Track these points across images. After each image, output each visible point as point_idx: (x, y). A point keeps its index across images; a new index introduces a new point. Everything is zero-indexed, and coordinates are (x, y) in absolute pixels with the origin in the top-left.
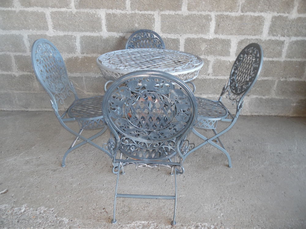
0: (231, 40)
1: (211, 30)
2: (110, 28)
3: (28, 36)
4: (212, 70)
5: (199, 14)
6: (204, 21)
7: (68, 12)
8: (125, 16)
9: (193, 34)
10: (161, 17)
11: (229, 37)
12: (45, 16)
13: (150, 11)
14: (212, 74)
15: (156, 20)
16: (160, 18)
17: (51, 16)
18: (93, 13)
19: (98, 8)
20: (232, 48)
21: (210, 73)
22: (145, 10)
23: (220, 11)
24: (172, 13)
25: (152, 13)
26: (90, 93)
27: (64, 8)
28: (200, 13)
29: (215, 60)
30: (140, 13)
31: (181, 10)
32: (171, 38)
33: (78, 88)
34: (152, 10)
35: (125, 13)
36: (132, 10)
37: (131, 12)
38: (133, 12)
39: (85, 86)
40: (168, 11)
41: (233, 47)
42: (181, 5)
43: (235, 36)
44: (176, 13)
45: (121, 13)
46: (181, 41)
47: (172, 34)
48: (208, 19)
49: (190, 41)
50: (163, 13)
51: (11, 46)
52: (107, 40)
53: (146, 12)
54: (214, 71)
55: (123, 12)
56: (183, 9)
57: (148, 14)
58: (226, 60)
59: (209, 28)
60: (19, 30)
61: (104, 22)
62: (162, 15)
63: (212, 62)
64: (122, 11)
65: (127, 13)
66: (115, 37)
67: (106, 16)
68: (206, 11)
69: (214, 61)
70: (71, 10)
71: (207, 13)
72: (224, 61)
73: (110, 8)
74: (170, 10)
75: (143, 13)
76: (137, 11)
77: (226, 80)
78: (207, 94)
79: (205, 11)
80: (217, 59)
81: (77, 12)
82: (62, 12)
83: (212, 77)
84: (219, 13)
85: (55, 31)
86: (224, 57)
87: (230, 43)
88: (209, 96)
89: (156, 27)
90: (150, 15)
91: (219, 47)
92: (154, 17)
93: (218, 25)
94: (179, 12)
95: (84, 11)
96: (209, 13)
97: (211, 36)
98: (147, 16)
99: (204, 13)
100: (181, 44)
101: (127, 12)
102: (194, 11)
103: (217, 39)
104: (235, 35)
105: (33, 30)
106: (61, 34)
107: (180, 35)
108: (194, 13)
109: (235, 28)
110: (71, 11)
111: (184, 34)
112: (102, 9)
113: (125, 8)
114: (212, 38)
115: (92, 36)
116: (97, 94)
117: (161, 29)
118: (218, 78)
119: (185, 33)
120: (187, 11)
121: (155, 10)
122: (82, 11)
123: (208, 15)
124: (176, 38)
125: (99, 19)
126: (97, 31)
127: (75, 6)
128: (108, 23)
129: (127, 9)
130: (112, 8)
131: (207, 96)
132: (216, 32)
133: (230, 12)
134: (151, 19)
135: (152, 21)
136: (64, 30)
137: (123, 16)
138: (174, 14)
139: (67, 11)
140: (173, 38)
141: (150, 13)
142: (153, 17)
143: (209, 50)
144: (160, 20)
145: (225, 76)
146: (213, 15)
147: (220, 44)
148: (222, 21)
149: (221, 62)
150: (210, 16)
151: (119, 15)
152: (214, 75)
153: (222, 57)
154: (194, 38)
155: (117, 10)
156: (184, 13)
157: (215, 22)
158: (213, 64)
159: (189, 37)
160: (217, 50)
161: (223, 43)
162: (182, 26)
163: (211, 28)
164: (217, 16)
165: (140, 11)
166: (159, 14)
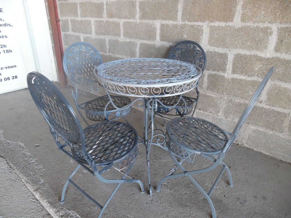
1: (269, 46)
2: (163, 38)
3: (109, 40)
4: (266, 97)
5: (255, 26)
6: (261, 35)
8: (176, 26)
9: (245, 50)
12: (120, 25)
13: (199, 23)
14: (266, 102)
15: (204, 31)
16: (208, 29)
17: (123, 25)
18: (151, 23)
19: (155, 19)
21: (263, 100)
22: (195, 21)
23: (286, 23)
24: (223, 24)
25: (201, 24)
27: (132, 19)
28: (256, 25)
29: (271, 84)
30: (190, 24)
31: (232, 21)
32: (218, 51)
34: (201, 21)
35: (176, 24)
36: (183, 21)
37: (181, 23)
38: (183, 23)
40: (218, 22)
42: (233, 15)
44: (227, 25)
45: (173, 24)
46: (229, 56)
47: (220, 48)
48: (267, 32)
49: (241, 57)
50: (212, 24)
51: (99, 47)
52: (159, 48)
53: (195, 23)
54: (269, 99)
55: (175, 23)
56: (235, 20)
57: (198, 26)
58: (289, 87)
59: (267, 43)
60: (104, 35)
61: (158, 32)
62: (211, 27)
65: (178, 24)
66: (166, 46)
67: (160, 27)
68: (266, 23)
70: (136, 21)
71: (266, 25)
72: (286, 88)
73: (164, 19)
74: (220, 21)
76: (187, 22)
77: (286, 114)
78: (256, 125)
79: (264, 22)
80: (275, 84)
81: (140, 22)
82: (130, 22)
83: (266, 106)
84: (284, 26)
85: (124, 37)
88: (258, 129)
89: (203, 39)
90: (199, 26)
91: (280, 70)
92: (203, 28)
93: (280, 41)
94: (231, 24)
95: (144, 22)
96: (269, 25)
97: (268, 55)
98: (196, 27)
99: (261, 25)
100: (229, 60)
101: (178, 23)
102: (249, 23)
103: (278, 59)
105: (112, 36)
106: (128, 40)
107: (230, 49)
108: (248, 24)
111: (234, 49)
112: (158, 20)
113: (176, 19)
114: (271, 57)
115: (148, 44)
117: (209, 41)
118: (274, 109)
119: (236, 47)
120: (240, 22)
121: (204, 22)
123: (268, 28)
124: (223, 52)
125: (155, 29)
126: (152, 40)
127: (139, 18)
128: (161, 32)
129: (178, 20)
130: (166, 20)
131: (257, 128)
132: (277, 50)
134: (199, 31)
135: (201, 32)
136: (130, 38)
137: (174, 27)
138: (224, 25)
139: (133, 22)
140: (221, 52)
141: (199, 25)
144: (208, 32)
145: (285, 108)
146: (275, 27)
147: (281, 65)
148: (288, 36)
149: (280, 89)
150: (270, 28)
151: (171, 26)
152: (268, 104)
153: (283, 82)
154: (246, 54)
155: (169, 21)
156: (236, 24)
157: (277, 37)
158: (268, 90)
159: (239, 53)
160: (276, 72)
161: (286, 64)
162: (232, 39)
163: (270, 44)
164: (280, 30)
165: (190, 23)
166: (209, 25)
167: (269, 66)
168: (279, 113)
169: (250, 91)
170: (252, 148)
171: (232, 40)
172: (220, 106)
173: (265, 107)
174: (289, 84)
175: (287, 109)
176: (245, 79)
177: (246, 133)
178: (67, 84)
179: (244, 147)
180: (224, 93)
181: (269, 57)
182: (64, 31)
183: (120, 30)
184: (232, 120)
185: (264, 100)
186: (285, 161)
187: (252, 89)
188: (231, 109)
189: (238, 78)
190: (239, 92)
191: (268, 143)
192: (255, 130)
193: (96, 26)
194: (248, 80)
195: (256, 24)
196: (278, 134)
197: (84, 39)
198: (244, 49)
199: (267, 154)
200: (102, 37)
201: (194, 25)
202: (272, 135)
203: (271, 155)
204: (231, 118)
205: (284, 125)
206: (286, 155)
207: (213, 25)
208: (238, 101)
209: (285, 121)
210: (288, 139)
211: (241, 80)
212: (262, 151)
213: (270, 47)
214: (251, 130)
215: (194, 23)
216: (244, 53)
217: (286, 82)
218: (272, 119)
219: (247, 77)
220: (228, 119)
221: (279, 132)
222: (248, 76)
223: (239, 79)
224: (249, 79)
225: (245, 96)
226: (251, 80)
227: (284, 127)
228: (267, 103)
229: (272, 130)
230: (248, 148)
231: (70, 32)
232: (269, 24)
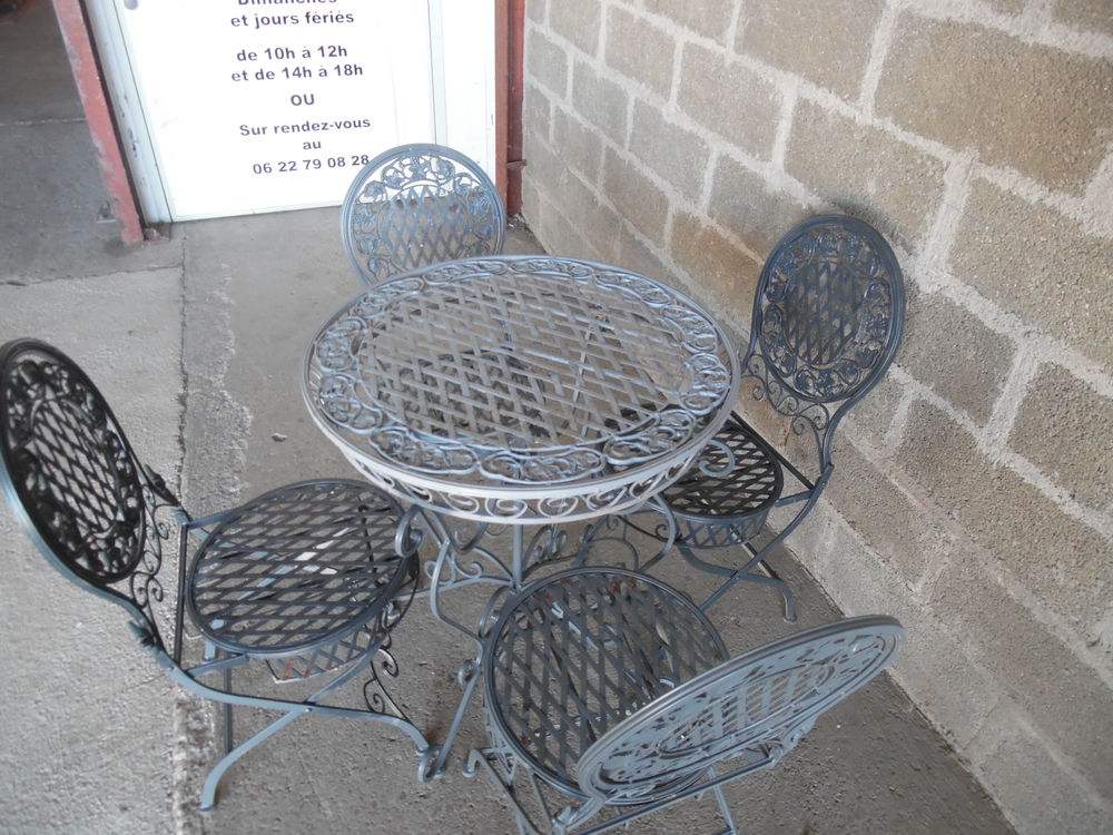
2: (795, 166)
3: (636, 101)
7: (717, 55)
8: (847, 125)
9: (1098, 367)
10: (971, 189)
12: (673, 50)
13: (938, 145)
15: (948, 196)
16: (966, 190)
17: (684, 56)
18: (767, 81)
19: (782, 63)
21: (1105, 640)
22: (920, 131)
24: (1031, 191)
25: (945, 154)
27: (713, 38)
30: (901, 135)
31: (1078, 192)
32: (980, 316)
34: (946, 141)
35: (852, 117)
36: (878, 111)
37: (870, 122)
38: (877, 122)
40: (1015, 174)
42: (1093, 164)
44: (1049, 202)
45: (838, 113)
46: (1017, 361)
47: (990, 304)
49: (1066, 390)
50: (987, 173)
51: (608, 116)
52: (774, 203)
53: (921, 142)
55: (846, 110)
56: (1092, 189)
57: (929, 157)
60: (628, 76)
61: (784, 128)
62: (977, 184)
64: (844, 103)
65: (857, 121)
66: (798, 202)
67: (795, 108)
70: (723, 51)
73: (812, 79)
74: (1025, 172)
75: (908, 143)
76: (890, 126)
78: (1042, 726)
81: (735, 63)
82: (705, 51)
83: (1109, 673)
85: (679, 107)
88: (1047, 747)
89: (936, 228)
90: (934, 160)
92: (945, 178)
94: (1067, 205)
95: (749, 66)
98: (919, 161)
100: (1012, 374)
101: (857, 113)
105: (647, 87)
106: (688, 125)
107: (1029, 328)
110: (723, 56)
111: (1049, 338)
112: (792, 75)
113: (853, 95)
115: (743, 168)
117: (956, 251)
119: (1057, 331)
121: (958, 148)
122: (745, 64)
124: (999, 330)
125: (775, 110)
126: (758, 155)
127: (735, 41)
128: (794, 135)
129: (861, 102)
130: (818, 83)
131: (1041, 739)
134: (925, 185)
135: (933, 195)
136: (695, 115)
137: (842, 126)
138: (1034, 199)
139: (715, 53)
140: (989, 323)
141: (934, 153)
142: (941, 177)
144: (962, 203)
151: (831, 120)
154: (1094, 388)
155: (829, 96)
156: (1092, 218)
159: (1066, 366)
162: (1053, 284)
165: (900, 130)
166: (971, 173)
169: (1058, 564)
170: (997, 801)
171: (1052, 289)
172: (926, 558)
173: (1104, 678)
176: (1056, 499)
177: (993, 728)
178: (517, 215)
179: (970, 776)
182: (532, 18)
183: (670, 73)
184: (955, 639)
185: (1110, 645)
187: (1074, 562)
188: (964, 597)
189: (1027, 480)
190: (1015, 543)
192: (1032, 742)
193: (611, 31)
194: (1066, 510)
197: (575, 68)
198: (1092, 354)
200: (621, 80)
201: (914, 150)
204: (955, 630)
207: (988, 177)
208: (1000, 580)
211: (1037, 495)
214: (1016, 732)
215: (915, 139)
216: (1088, 378)
219: (1066, 494)
222: (1073, 496)
223: (1029, 486)
224: (1073, 509)
225: (1031, 575)
226: (1078, 522)
230: (980, 789)
231: (545, 29)
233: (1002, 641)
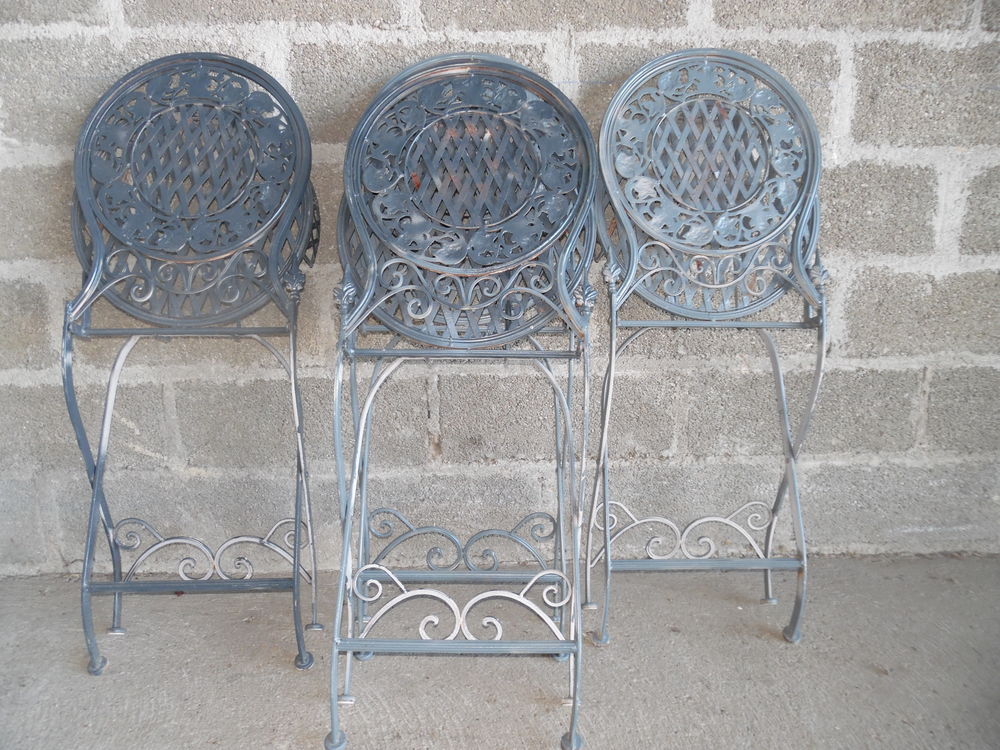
0: (938, 170)
1: (834, 120)
4: (843, 325)
5: (775, 42)
7: (88, 41)
8: (392, 54)
10: (580, 58)
11: (926, 156)
13: (524, 33)
14: (847, 345)
15: (556, 74)
16: (575, 62)
19: (248, 16)
20: (941, 208)
21: (835, 341)
22: (498, 26)
23: (879, 25)
24: (638, 37)
25: (536, 39)
26: (202, 471)
27: (69, 19)
28: (779, 35)
29: (857, 271)
30: (474, 39)
31: (681, 22)
33: (138, 448)
34: (532, 27)
35: (395, 42)
36: (430, 24)
37: (425, 38)
38: (436, 36)
39: (178, 434)
40: (618, 29)
41: (946, 205)
43: (959, 150)
44: (659, 40)
45: (371, 44)
48: (819, 64)
50: (592, 37)
53: (503, 37)
54: (855, 333)
55: (383, 38)
56: (691, 16)
57: (516, 48)
58: (914, 270)
59: (824, 110)
62: (584, 51)
63: (844, 286)
64: (378, 31)
65: (406, 43)
67: (290, 62)
68: (811, 28)
69: (855, 283)
70: (104, 31)
71: (814, 35)
72: (905, 276)
73: (312, 18)
74: (625, 24)
75: (487, 42)
76: (455, 33)
77: (916, 375)
78: (819, 452)
79: (806, 26)
80: (870, 269)
81: (137, 41)
82: (54, 44)
83: (847, 361)
84: (874, 37)
85: (14, 141)
86: (906, 260)
87: (930, 184)
88: (830, 463)
90: (524, 48)
91: (879, 209)
92: (545, 59)
93: (870, 97)
94: (675, 36)
95: (173, 36)
96: (825, 36)
97: (835, 156)
99: (798, 37)
101: (402, 35)
102: (749, 28)
103: (865, 169)
104: (957, 143)
108: (747, 34)
109: (953, 109)
110: (105, 39)
112: (272, 22)
113: (392, 16)
114: (845, 165)
116: (243, 474)
118: (876, 367)
120: (714, 26)
121: (547, 27)
122: (163, 37)
123: (821, 47)
127: (127, 12)
129: (404, 21)
130: (324, 20)
131: (824, 461)
132: (860, 134)
133: (930, 30)
137: (383, 57)
138: (646, 43)
139: (84, 39)
141: (522, 42)
142: (539, 61)
143: (828, 225)
144: (575, 75)
145: (910, 354)
146: (844, 43)
147: (881, 190)
148: (892, 75)
149: (889, 285)
150: (831, 49)
151: (361, 54)
152: (854, 352)
153: (895, 256)
155: (350, 29)
156: (700, 37)
157: (857, 81)
158: (850, 295)
160: (866, 221)
161: (896, 185)
163: (836, 111)
164: (864, 52)
165: (471, 34)
166: (573, 43)
167: (843, 201)
168: (892, 377)
172: (671, 414)
173: (846, 369)
174: (914, 259)
175: (917, 354)
180: (681, 351)
181: (837, 163)
184: (725, 459)
185: (839, 341)
186: (931, 550)
188: (719, 414)
191: (869, 507)
192: (819, 472)
195: (775, 32)
196: (897, 461)
199: (871, 551)
201: (497, 47)
202: (878, 470)
203: (883, 550)
204: (722, 451)
205: (913, 417)
206: (931, 529)
207: (595, 41)
208: (744, 370)
209: (915, 402)
210: (929, 466)
212: (854, 547)
213: (836, 122)
215: (494, 36)
217: (902, 253)
218: (870, 408)
220: (709, 459)
221: (900, 448)
227: (914, 424)
228: (849, 350)
229: (877, 450)
232: (824, 31)
233: (765, 420)
